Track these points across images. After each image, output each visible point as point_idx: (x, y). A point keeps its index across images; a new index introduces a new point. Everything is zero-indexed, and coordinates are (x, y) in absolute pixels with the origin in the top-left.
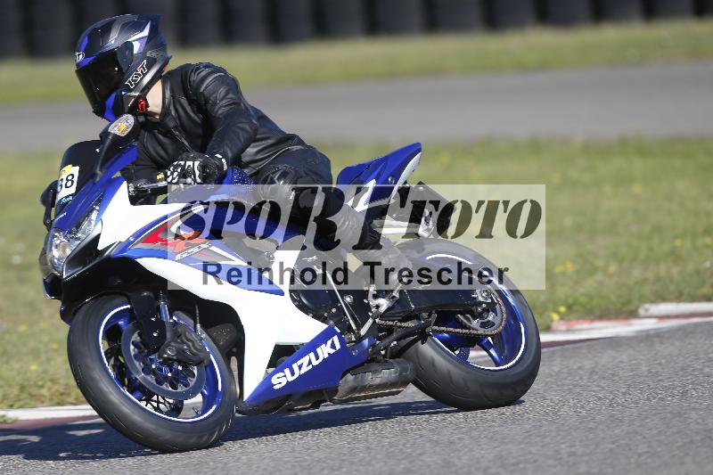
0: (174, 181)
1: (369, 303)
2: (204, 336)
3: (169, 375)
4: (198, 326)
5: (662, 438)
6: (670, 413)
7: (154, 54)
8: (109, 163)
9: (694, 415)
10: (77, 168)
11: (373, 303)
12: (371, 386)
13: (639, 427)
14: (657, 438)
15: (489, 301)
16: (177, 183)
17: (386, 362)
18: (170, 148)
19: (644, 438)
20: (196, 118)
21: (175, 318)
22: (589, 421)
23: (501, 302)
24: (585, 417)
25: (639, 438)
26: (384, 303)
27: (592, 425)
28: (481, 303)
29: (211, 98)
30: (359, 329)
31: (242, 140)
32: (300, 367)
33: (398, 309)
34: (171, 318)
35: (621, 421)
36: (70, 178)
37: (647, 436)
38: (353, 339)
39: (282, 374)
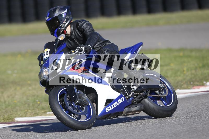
0: (77, 53)
1: (131, 88)
2: (87, 97)
3: (77, 108)
4: (85, 94)
5: (139, 137)
6: (141, 130)
7: (69, 18)
8: (58, 48)
9: (148, 130)
10: (49, 49)
11: (132, 87)
12: (132, 111)
13: (132, 134)
14: (138, 137)
15: (164, 87)
16: (78, 54)
17: (136, 104)
18: (73, 44)
19: (134, 137)
20: (81, 35)
21: (78, 92)
22: (117, 132)
23: (167, 88)
24: (116, 131)
25: (132, 137)
26: (135, 88)
27: (118, 133)
28: (162, 88)
29: (86, 29)
30: (129, 95)
31: (96, 41)
32: (113, 106)
33: (139, 89)
34: (77, 92)
35: (127, 132)
36: (47, 52)
37: (134, 136)
38: (128, 98)
39: (108, 108)
